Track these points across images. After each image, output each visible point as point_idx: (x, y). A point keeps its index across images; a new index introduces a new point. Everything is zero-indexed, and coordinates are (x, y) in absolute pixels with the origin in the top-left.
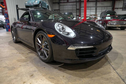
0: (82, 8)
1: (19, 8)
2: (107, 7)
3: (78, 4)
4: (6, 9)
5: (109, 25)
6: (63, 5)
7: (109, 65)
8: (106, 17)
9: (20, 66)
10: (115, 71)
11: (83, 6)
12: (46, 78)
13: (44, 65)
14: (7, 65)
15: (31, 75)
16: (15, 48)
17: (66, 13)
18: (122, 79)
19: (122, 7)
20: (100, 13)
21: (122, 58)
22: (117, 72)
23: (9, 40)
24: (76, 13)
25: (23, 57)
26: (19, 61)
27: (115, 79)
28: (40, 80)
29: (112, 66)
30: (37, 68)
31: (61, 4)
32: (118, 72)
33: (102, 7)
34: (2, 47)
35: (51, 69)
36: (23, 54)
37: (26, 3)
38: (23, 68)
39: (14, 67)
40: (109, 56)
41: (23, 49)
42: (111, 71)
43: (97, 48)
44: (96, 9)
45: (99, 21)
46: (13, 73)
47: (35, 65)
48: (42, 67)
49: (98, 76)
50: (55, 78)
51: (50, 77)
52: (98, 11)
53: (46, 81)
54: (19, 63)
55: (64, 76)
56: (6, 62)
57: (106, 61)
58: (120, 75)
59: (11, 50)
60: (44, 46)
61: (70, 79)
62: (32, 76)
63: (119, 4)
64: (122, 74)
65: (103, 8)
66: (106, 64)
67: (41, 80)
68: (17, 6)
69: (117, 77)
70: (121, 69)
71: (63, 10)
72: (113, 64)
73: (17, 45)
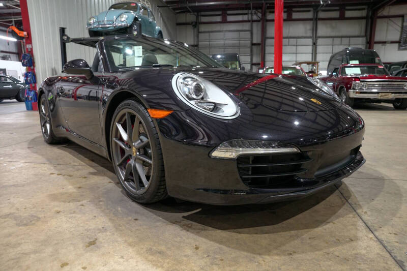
0: (269, 42)
1: (68, 38)
2: (349, 37)
3: (257, 28)
4: (29, 39)
5: (357, 93)
6: (209, 32)
7: (351, 216)
8: (346, 69)
9: (58, 212)
10: (371, 235)
11: (273, 35)
12: (138, 253)
13: (136, 213)
14: (12, 211)
15: (88, 240)
16: (48, 160)
17: (219, 56)
18: (396, 261)
19: (397, 38)
20: (328, 57)
21: (397, 194)
22: (379, 237)
23: (32, 134)
24: (252, 55)
25: (70, 187)
26: (54, 197)
27: (372, 261)
28: (117, 258)
29: (363, 217)
30: (110, 219)
31: (203, 28)
32: (382, 237)
33: (333, 37)
34: (6, 155)
35: (158, 224)
36: (70, 176)
37: (92, 21)
38: (64, 219)
39: (35, 216)
40: (352, 189)
41: (72, 163)
42: (360, 234)
43: (309, 154)
44: (315, 44)
45: (324, 80)
46: (31, 233)
47: (108, 211)
48: (130, 218)
49: (315, 248)
50: (169, 253)
51: (151, 249)
52: (320, 49)
53: (137, 262)
54: (56, 203)
55: (197, 248)
56: (12, 200)
57: (344, 204)
58: (389, 248)
59: (35, 163)
60: (139, 150)
61: (217, 256)
62: (92, 244)
63: (387, 30)
64: (397, 244)
65: (337, 41)
66: (341, 211)
67: (122, 257)
68: (62, 31)
69: (378, 254)
70: (392, 227)
71: (210, 47)
72: (366, 213)
73: (56, 151)
